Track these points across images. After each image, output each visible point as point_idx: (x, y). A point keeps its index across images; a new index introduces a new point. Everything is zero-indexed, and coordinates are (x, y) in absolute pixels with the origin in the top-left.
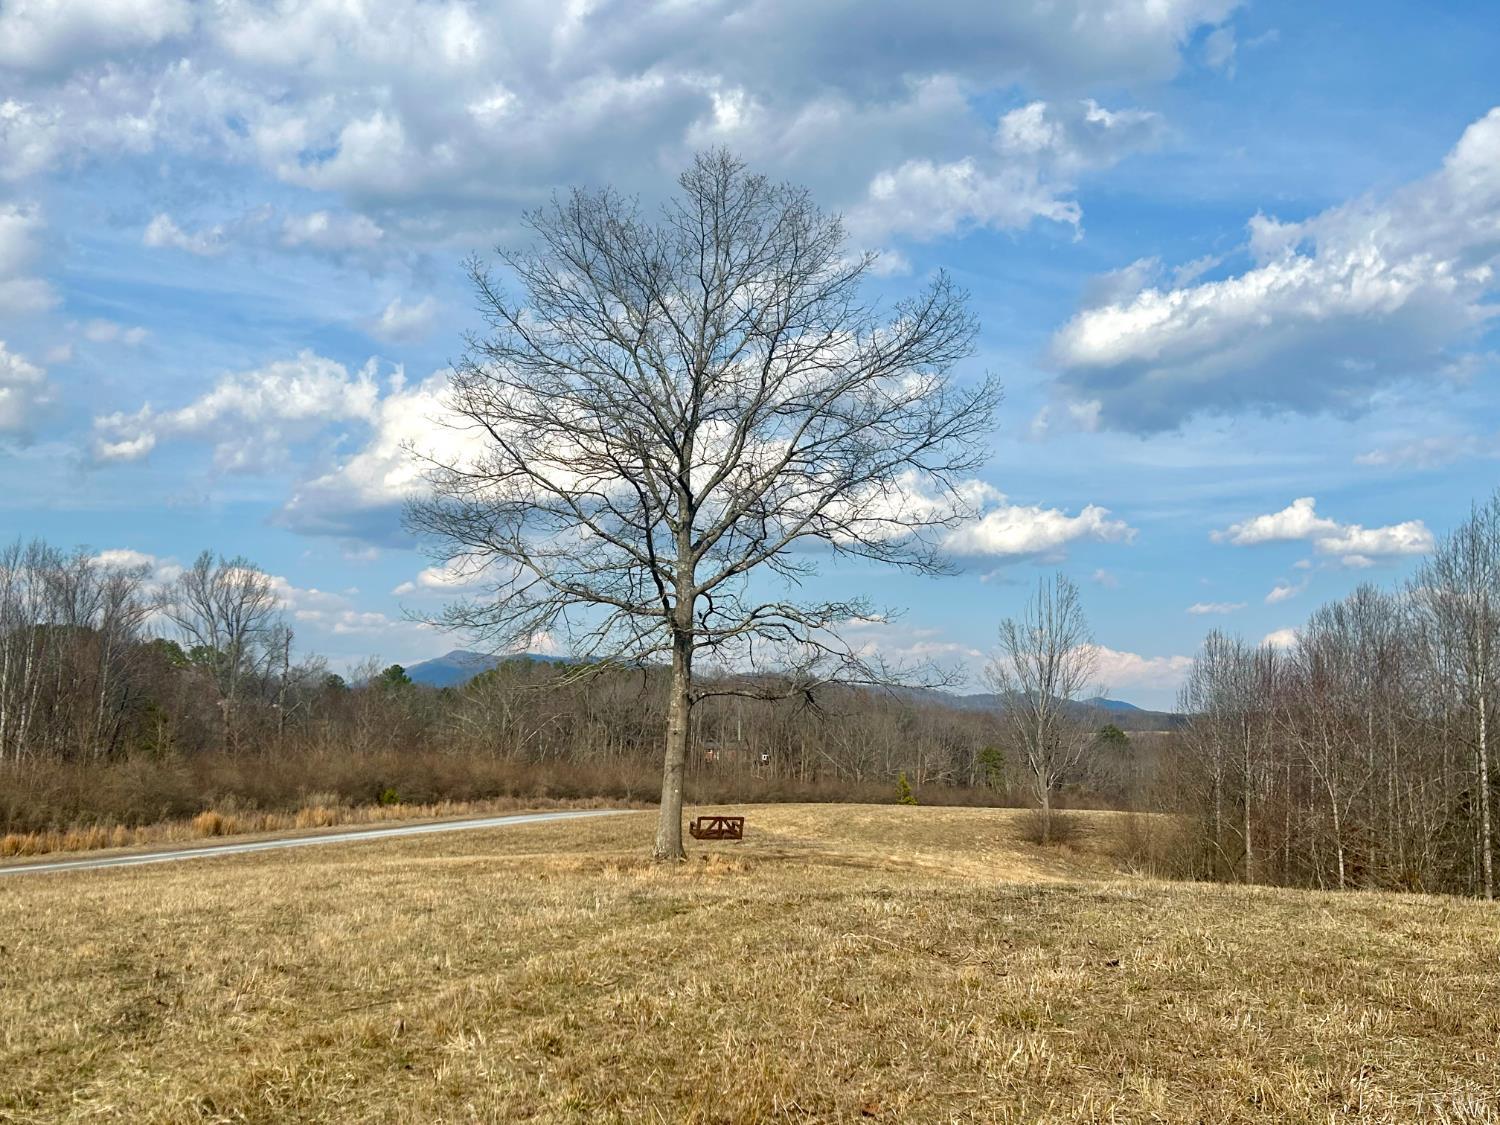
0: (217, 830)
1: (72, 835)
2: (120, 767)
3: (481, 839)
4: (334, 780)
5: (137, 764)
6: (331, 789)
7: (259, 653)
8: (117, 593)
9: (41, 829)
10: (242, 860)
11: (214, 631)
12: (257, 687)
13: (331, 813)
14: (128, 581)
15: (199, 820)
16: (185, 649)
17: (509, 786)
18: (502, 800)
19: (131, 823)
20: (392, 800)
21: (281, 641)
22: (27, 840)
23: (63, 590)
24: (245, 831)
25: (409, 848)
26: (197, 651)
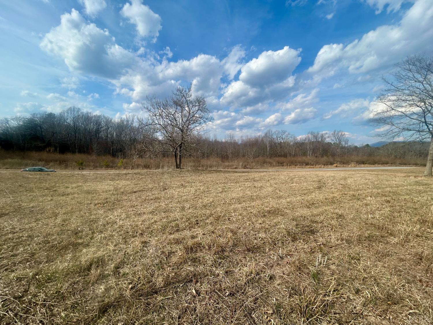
0: (337, 166)
1: (317, 166)
2: (323, 158)
3: (383, 170)
4: (355, 160)
5: (325, 158)
6: (355, 162)
7: (343, 143)
8: (322, 136)
9: (313, 165)
10: (340, 170)
11: (336, 140)
12: (343, 148)
13: (355, 165)
14: (324, 135)
15: (334, 165)
16: (332, 143)
17: (390, 162)
18: (388, 165)
19: (324, 165)
20: (366, 164)
21: (347, 141)
22: (311, 166)
23: (316, 137)
24: (341, 167)
25: (369, 171)
26: (334, 143)
